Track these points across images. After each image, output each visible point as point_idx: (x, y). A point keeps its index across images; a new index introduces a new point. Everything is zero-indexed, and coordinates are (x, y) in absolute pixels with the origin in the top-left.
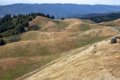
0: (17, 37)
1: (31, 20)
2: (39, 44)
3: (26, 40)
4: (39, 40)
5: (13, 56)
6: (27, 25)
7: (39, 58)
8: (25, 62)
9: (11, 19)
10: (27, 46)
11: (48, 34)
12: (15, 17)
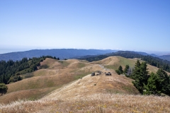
0: (31, 74)
1: (42, 61)
2: (46, 79)
3: (38, 76)
4: (47, 76)
5: (27, 89)
6: (39, 65)
7: (46, 89)
8: (35, 93)
9: (27, 61)
10: (38, 80)
11: (54, 71)
12: (30, 59)
